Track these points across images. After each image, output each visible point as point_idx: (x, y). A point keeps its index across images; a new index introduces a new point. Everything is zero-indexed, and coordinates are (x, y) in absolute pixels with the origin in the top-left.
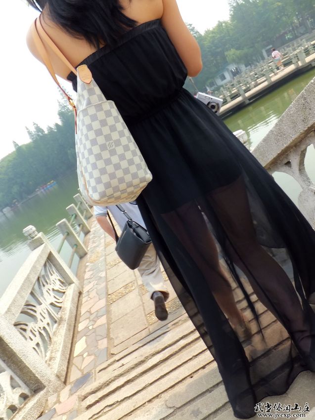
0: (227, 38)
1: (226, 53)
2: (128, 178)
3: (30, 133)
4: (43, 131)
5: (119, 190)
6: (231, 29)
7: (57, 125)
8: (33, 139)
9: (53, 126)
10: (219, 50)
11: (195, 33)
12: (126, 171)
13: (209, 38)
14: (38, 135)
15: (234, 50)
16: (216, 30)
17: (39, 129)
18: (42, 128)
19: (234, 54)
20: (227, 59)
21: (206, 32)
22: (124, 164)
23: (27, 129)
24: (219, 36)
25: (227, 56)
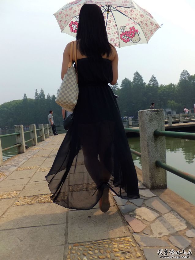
0: (172, 93)
1: (169, 101)
2: (67, 99)
3: (36, 93)
4: (44, 96)
5: (63, 102)
6: (176, 90)
7: (54, 96)
8: (36, 98)
9: (51, 96)
10: (165, 98)
11: (155, 83)
12: (67, 97)
13: (162, 89)
14: (40, 97)
15: (174, 102)
16: (167, 87)
17: (42, 94)
18: (45, 94)
19: (173, 104)
20: (168, 104)
21: (161, 85)
22: (68, 95)
23: (36, 91)
24: (168, 90)
25: (169, 102)
